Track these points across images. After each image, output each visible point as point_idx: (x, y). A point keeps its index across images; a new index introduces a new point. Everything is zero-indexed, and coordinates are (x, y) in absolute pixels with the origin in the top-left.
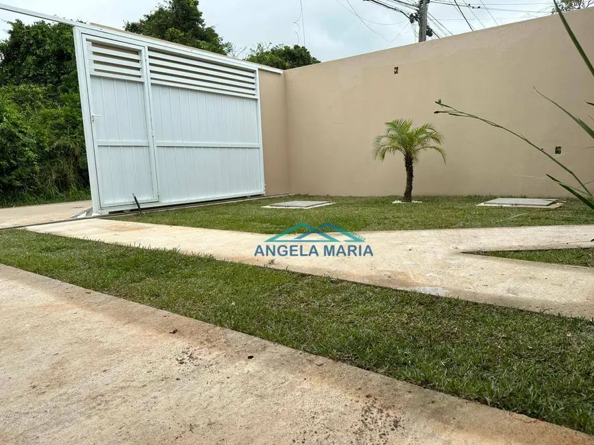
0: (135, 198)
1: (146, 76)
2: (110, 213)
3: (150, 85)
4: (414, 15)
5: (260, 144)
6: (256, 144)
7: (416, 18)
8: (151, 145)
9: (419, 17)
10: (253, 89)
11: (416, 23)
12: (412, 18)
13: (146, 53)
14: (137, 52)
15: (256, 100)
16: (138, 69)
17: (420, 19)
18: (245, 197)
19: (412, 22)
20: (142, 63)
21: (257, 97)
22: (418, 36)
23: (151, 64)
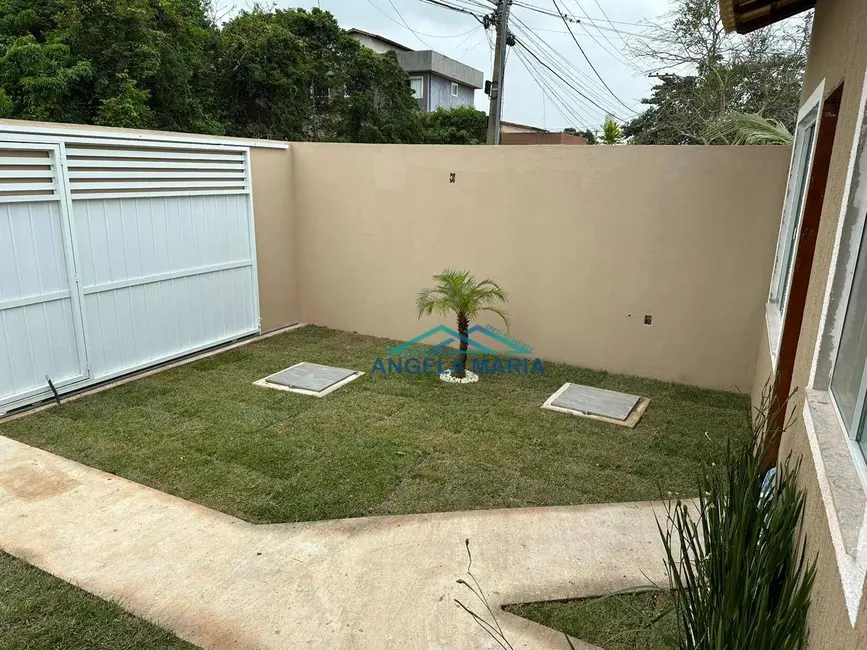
0: (50, 382)
1: (63, 188)
2: (8, 412)
3: (70, 202)
4: (490, 16)
5: (253, 259)
6: (246, 261)
7: (493, 21)
8: (75, 296)
9: (496, 20)
10: (243, 179)
11: (493, 27)
12: (487, 22)
13: (61, 153)
14: (46, 153)
15: (247, 195)
16: (50, 180)
17: (499, 23)
18: (229, 343)
19: (486, 27)
20: (56, 170)
21: (249, 190)
22: (494, 47)
23: (70, 169)
